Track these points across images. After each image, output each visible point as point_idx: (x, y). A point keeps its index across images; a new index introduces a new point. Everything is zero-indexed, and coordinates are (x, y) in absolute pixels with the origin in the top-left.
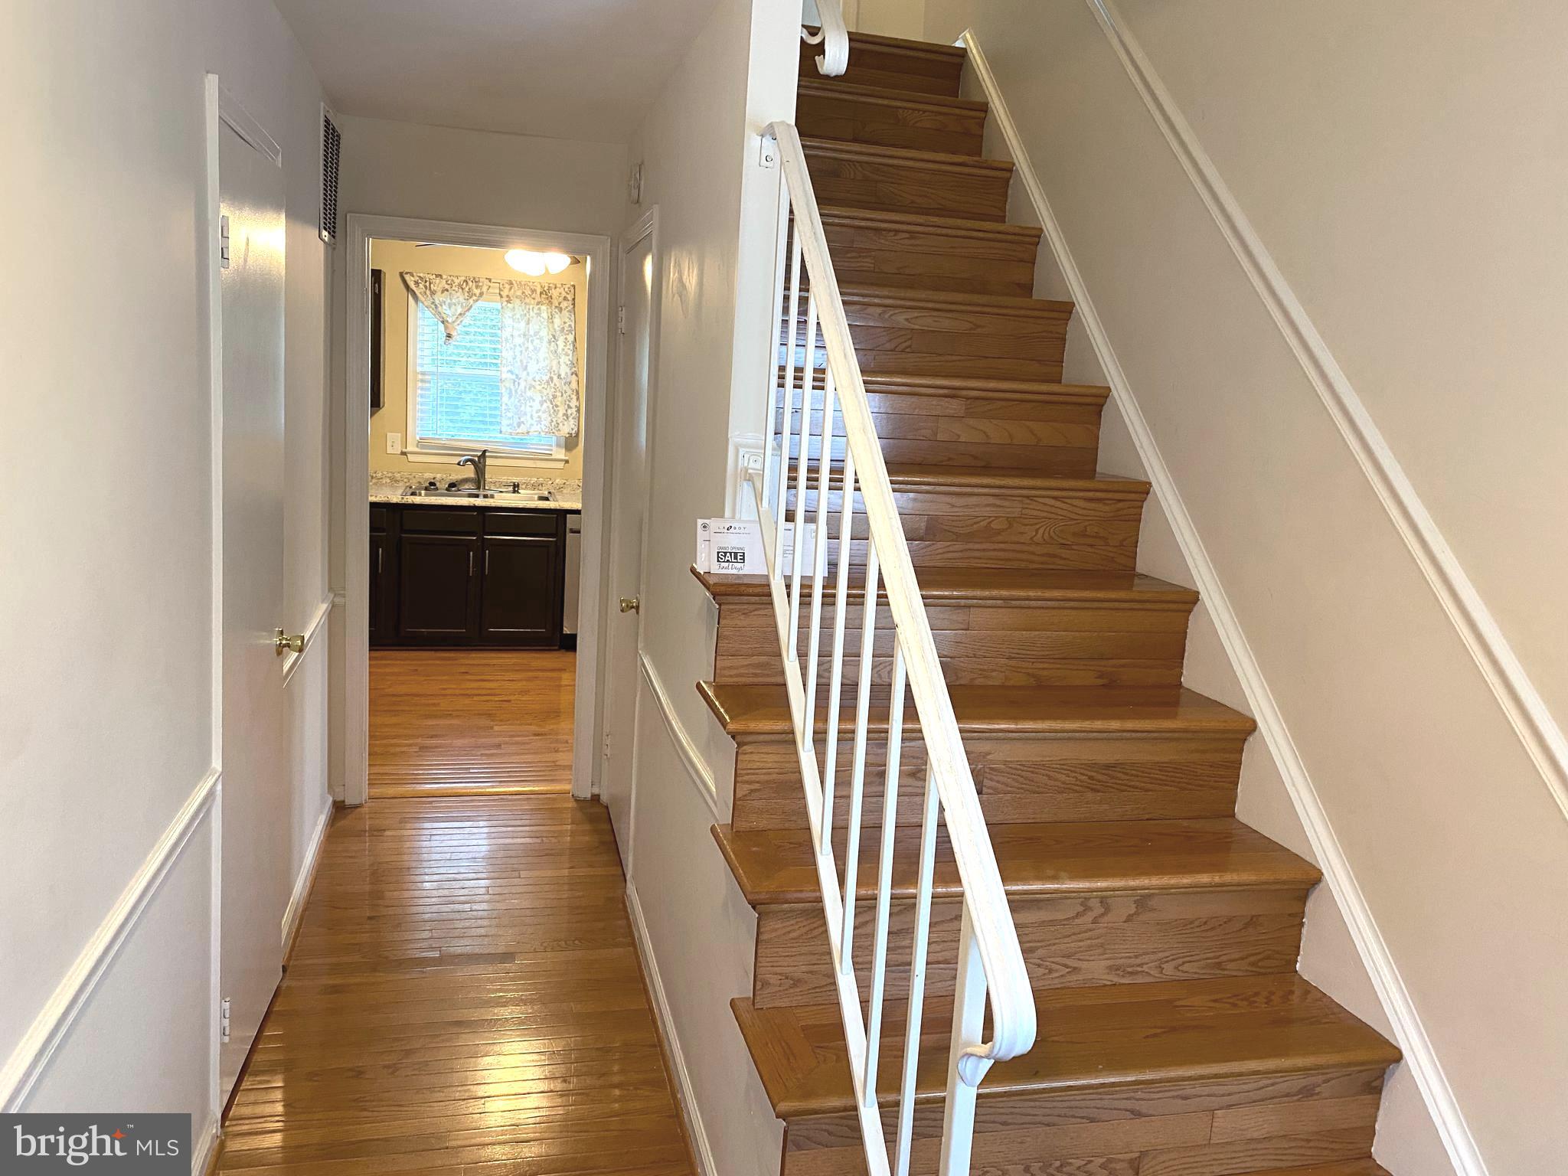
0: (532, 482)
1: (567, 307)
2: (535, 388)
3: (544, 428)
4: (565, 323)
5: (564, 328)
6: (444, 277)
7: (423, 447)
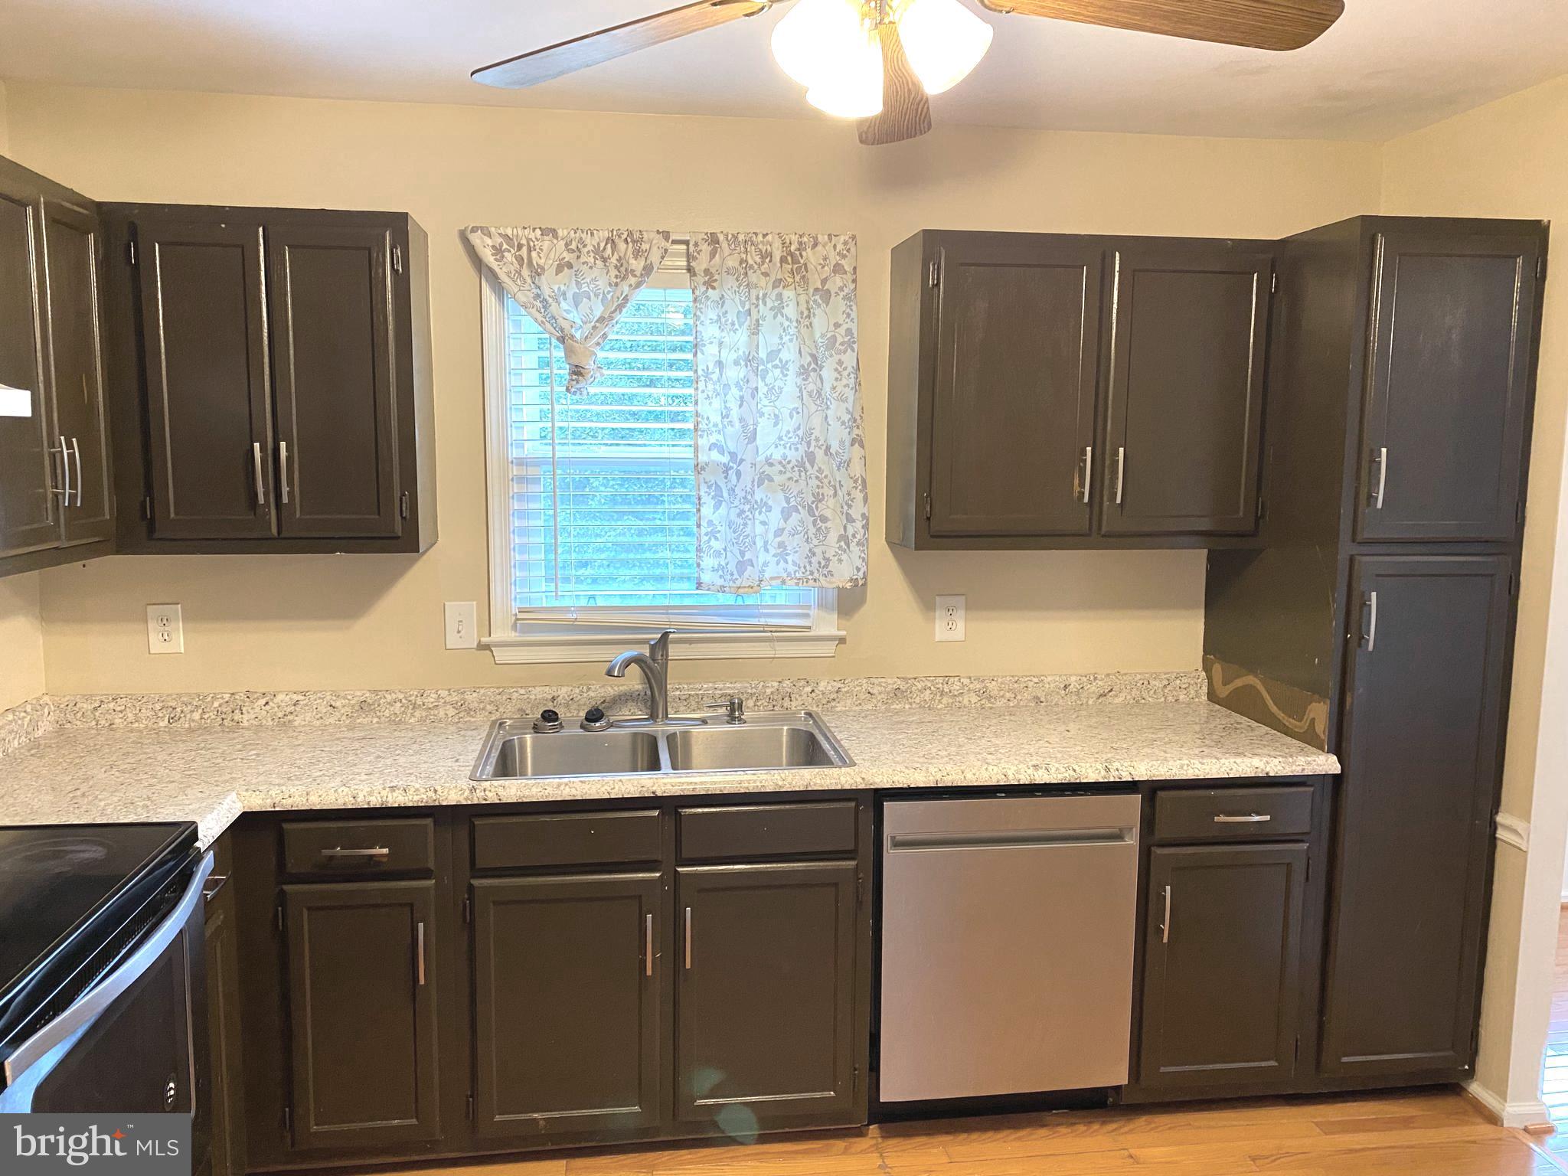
0: (769, 691)
1: (841, 289)
2: (771, 480)
3: (791, 568)
4: (837, 325)
5: (834, 337)
6: (560, 233)
7: (529, 629)
